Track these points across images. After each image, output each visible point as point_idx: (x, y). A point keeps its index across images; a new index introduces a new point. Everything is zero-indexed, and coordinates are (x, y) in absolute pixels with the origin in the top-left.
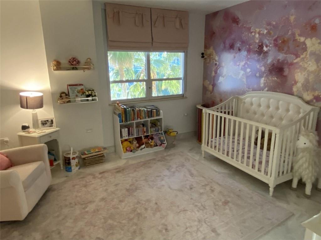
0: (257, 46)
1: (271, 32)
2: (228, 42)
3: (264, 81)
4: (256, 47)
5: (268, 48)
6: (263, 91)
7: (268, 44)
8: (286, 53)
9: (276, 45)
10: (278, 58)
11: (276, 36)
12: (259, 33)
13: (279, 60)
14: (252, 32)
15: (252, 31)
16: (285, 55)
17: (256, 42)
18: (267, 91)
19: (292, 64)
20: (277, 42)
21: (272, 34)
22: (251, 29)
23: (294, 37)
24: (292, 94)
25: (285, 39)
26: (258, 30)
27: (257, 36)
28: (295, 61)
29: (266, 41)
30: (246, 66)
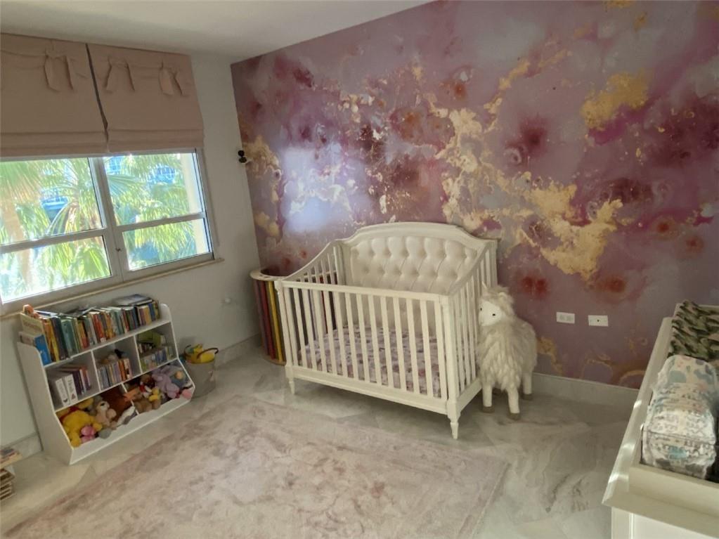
0: (358, 130)
1: (382, 100)
2: (295, 126)
3: (387, 201)
4: (358, 134)
5: (382, 133)
6: (387, 222)
7: (382, 126)
8: (417, 143)
9: (396, 127)
10: (405, 153)
11: (394, 109)
12: (358, 103)
13: (407, 157)
14: (345, 101)
15: (343, 100)
16: (417, 146)
17: (355, 124)
18: (396, 221)
19: (433, 163)
20: (397, 120)
21: (385, 104)
22: (341, 95)
23: (428, 109)
24: (443, 221)
25: (412, 114)
26: (354, 97)
27: (355, 109)
28: (438, 157)
29: (375, 120)
30: (345, 174)
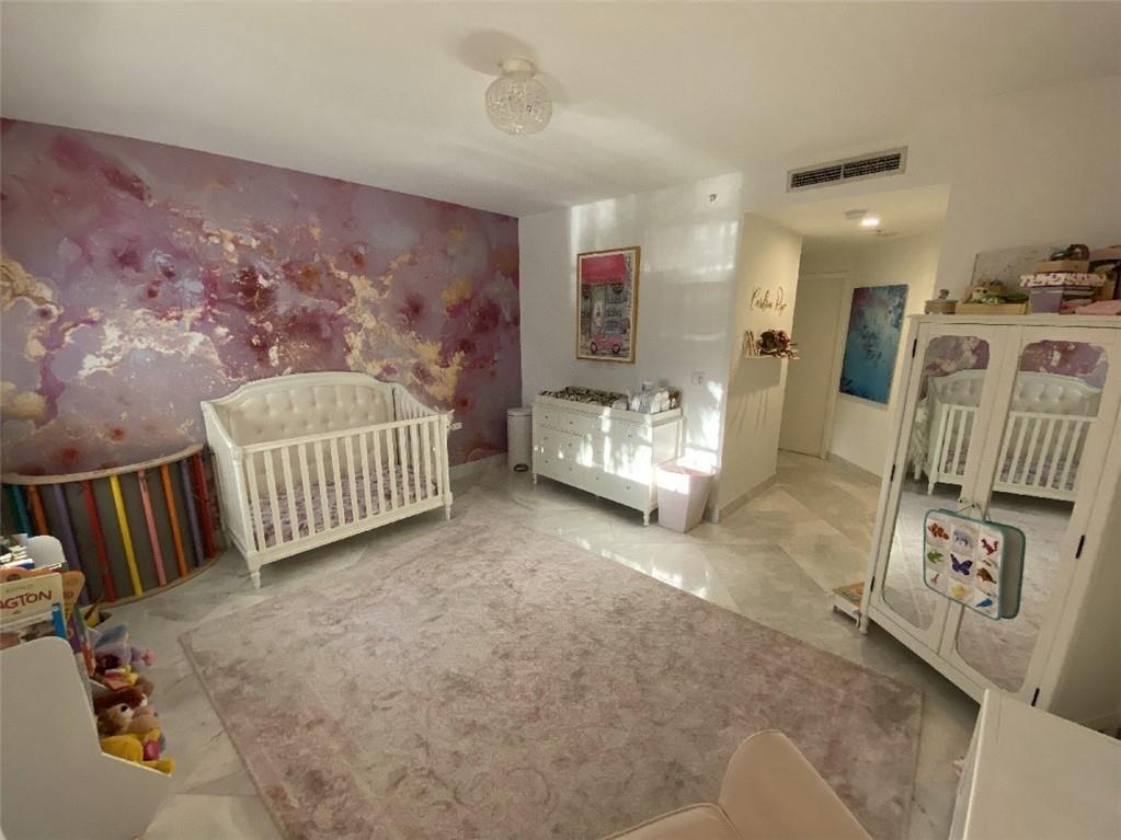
0: (235, 271)
1: (272, 247)
2: (100, 245)
3: (278, 352)
4: (234, 275)
5: (272, 281)
6: (280, 375)
7: (271, 274)
8: (317, 297)
9: (290, 278)
10: (303, 304)
11: (288, 259)
12: (235, 242)
13: (304, 309)
14: (211, 235)
15: (208, 231)
16: (317, 301)
19: (334, 318)
20: (292, 271)
21: (276, 252)
22: (204, 226)
23: (328, 268)
25: (310, 269)
26: (230, 235)
28: (340, 312)
29: (260, 264)
30: (210, 320)
